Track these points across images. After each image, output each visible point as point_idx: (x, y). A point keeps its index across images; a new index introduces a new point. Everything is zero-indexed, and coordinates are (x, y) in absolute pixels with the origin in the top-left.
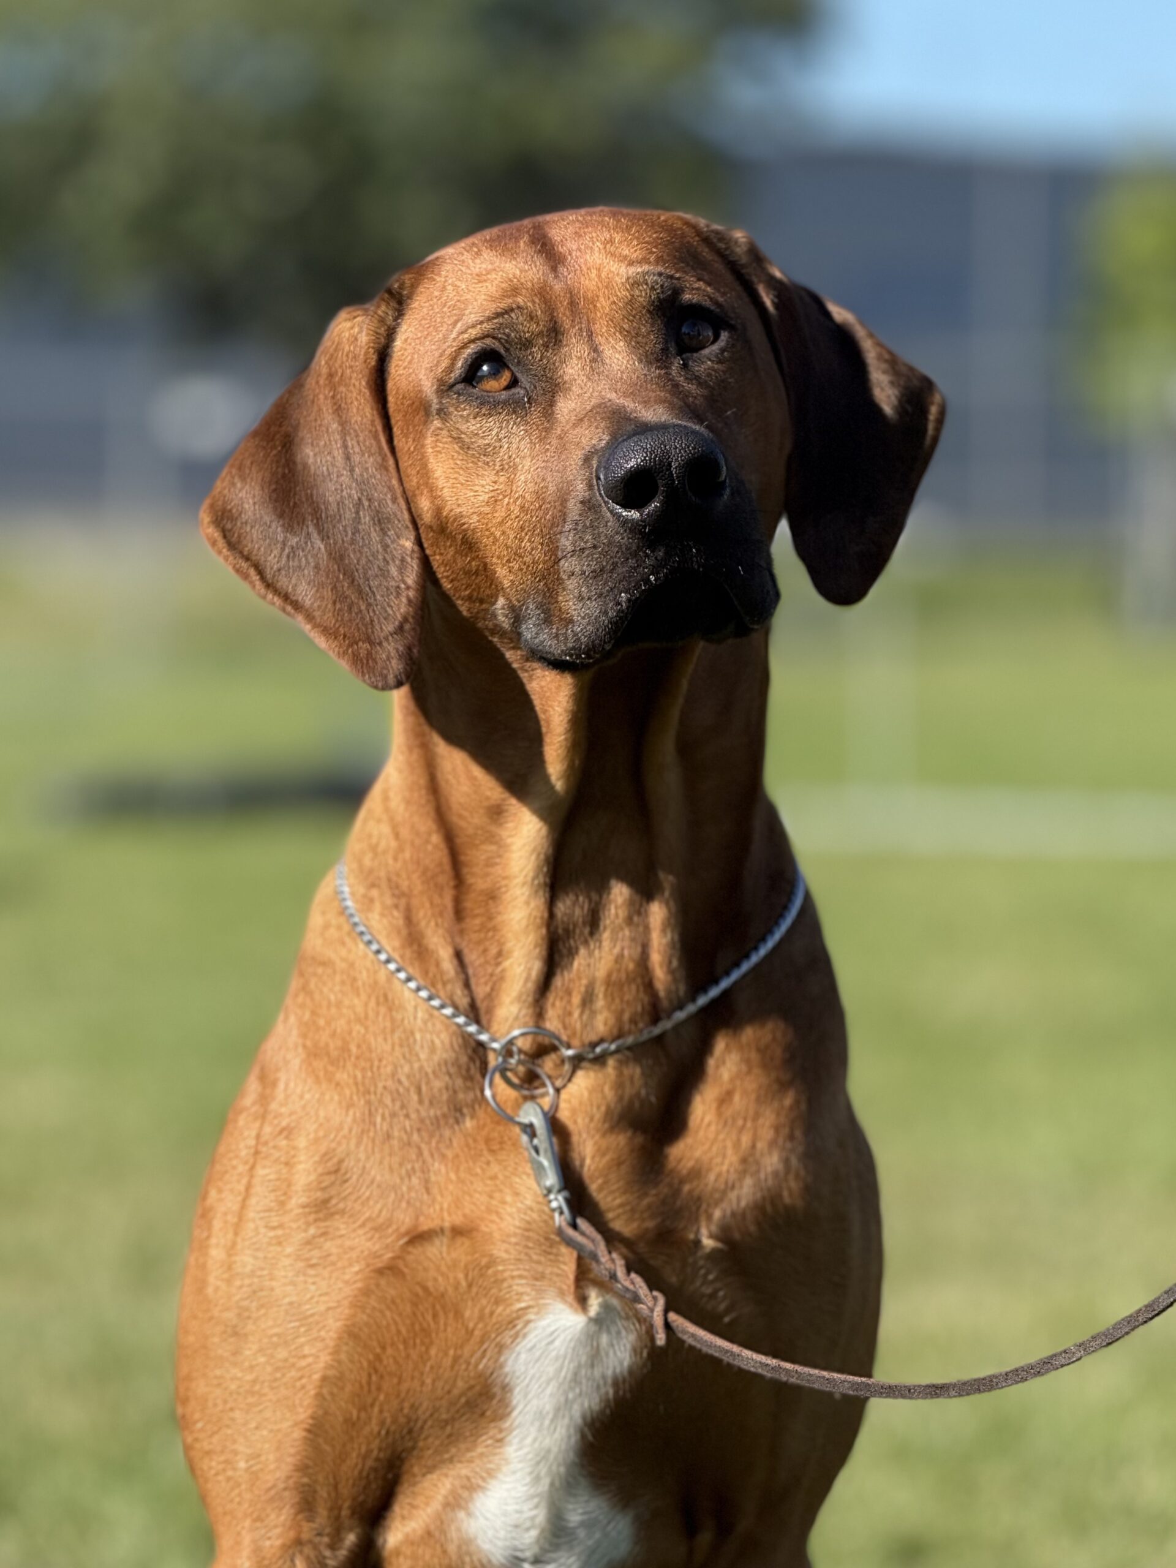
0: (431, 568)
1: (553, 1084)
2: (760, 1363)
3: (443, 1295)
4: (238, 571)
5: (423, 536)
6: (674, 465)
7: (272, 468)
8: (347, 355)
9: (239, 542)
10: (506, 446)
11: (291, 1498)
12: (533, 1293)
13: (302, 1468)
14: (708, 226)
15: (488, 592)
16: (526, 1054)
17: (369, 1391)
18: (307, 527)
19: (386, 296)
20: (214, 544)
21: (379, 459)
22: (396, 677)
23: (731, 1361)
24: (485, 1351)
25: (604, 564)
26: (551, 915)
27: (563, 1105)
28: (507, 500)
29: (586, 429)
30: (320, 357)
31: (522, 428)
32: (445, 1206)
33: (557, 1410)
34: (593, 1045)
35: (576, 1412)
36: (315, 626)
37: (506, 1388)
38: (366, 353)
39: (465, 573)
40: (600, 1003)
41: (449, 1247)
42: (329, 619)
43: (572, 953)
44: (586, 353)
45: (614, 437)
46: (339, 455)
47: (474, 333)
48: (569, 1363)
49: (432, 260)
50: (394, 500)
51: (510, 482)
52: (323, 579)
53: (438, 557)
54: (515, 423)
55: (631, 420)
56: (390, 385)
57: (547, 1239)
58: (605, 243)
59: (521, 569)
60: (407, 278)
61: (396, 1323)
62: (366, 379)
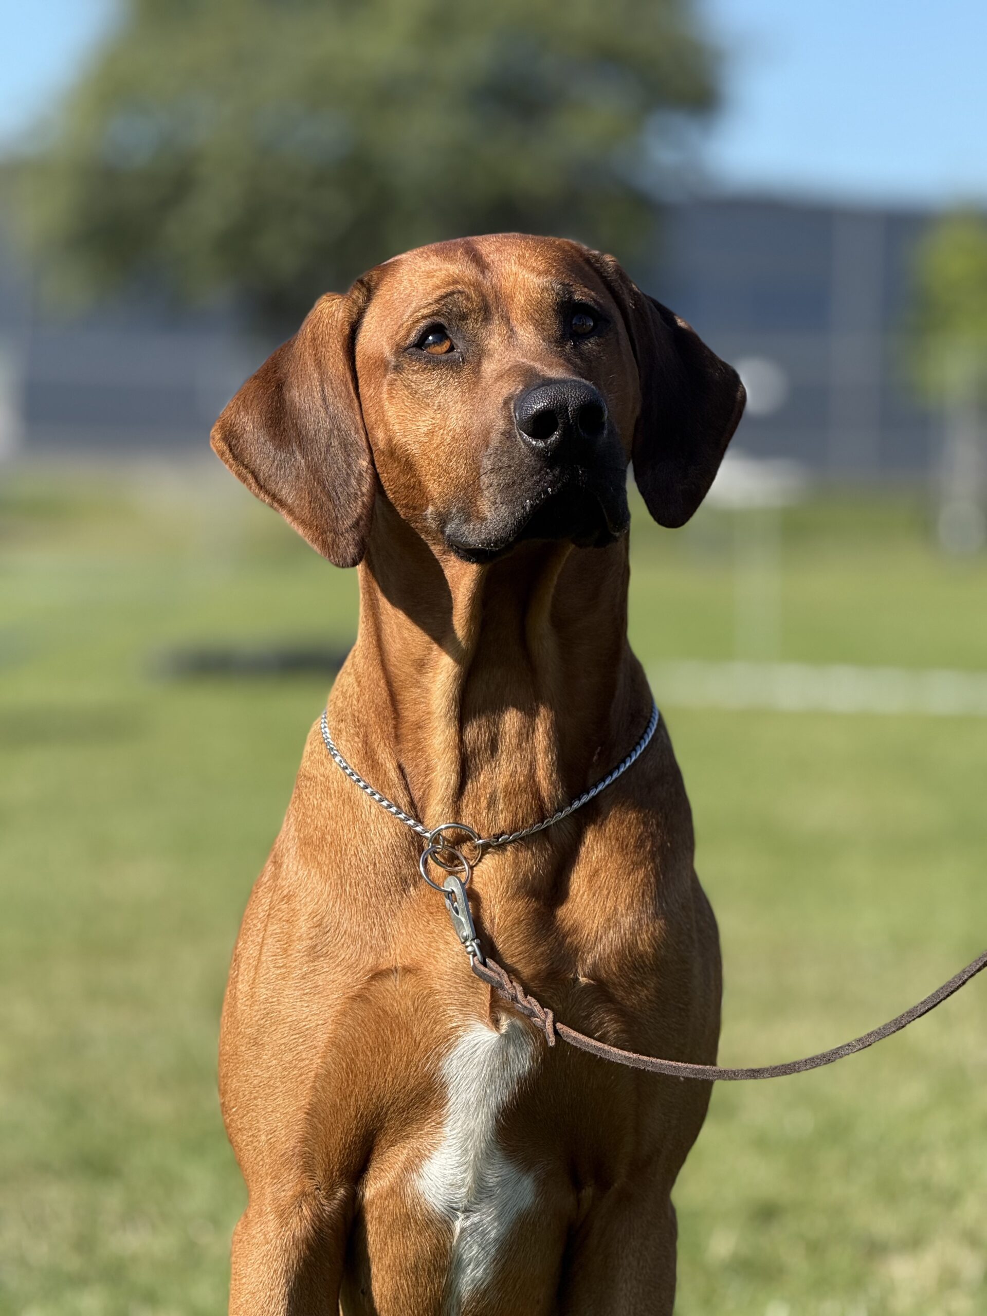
0: (380, 482)
1: (468, 863)
2: (625, 1056)
3: (397, 1017)
4: (239, 475)
5: (376, 459)
6: (570, 409)
7: (268, 402)
8: (327, 326)
9: (242, 454)
10: (444, 392)
11: (298, 1161)
12: (461, 1016)
13: (304, 1141)
14: (588, 250)
15: (420, 502)
16: (449, 841)
17: (348, 1085)
18: (292, 447)
19: (359, 286)
20: (222, 454)
21: (348, 401)
22: (353, 559)
23: (603, 1056)
24: (428, 1057)
25: (516, 478)
26: (461, 741)
27: (476, 879)
28: (441, 431)
29: (506, 382)
30: (306, 326)
31: (456, 380)
32: (398, 951)
33: (479, 1102)
34: (497, 837)
35: (493, 1102)
36: (296, 519)
37: (444, 1086)
38: (342, 325)
39: (405, 488)
40: (501, 805)
41: (401, 981)
42: (306, 514)
43: (479, 769)
44: (505, 332)
45: (527, 386)
46: (317, 396)
47: (426, 311)
48: (487, 1068)
49: (393, 262)
50: (357, 432)
51: (445, 419)
52: (302, 485)
53: (385, 475)
54: (452, 376)
55: (539, 376)
56: (358, 348)
57: (470, 976)
58: (519, 257)
59: (447, 483)
60: (375, 274)
61: (365, 1036)
62: (340, 343)
